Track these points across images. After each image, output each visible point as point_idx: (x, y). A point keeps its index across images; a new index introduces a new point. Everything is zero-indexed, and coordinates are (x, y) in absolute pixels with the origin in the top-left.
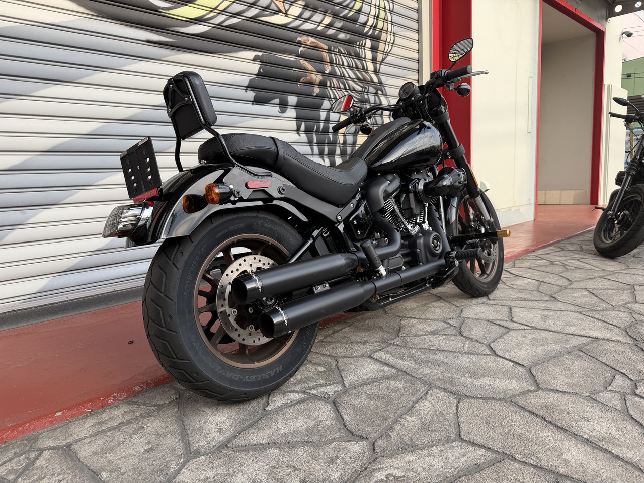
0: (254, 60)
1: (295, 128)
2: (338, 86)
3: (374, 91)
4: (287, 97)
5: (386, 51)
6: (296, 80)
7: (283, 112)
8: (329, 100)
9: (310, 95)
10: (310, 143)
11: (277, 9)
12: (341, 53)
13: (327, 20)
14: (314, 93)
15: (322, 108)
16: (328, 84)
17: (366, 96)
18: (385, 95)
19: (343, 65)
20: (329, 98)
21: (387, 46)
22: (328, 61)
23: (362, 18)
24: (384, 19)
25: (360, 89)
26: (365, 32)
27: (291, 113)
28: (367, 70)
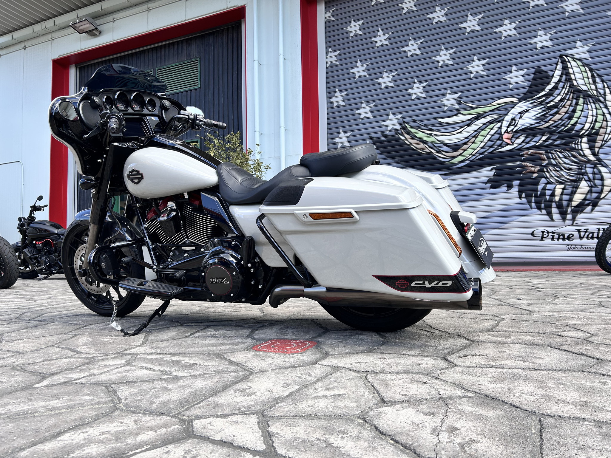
0: (492, 170)
1: (518, 196)
3: (593, 166)
5: (605, 139)
6: (520, 172)
7: (508, 190)
9: (530, 178)
10: (529, 203)
11: (506, 144)
12: (558, 151)
13: (544, 138)
16: (545, 170)
17: (583, 170)
18: (606, 166)
19: (559, 157)
20: (546, 177)
21: (606, 137)
22: (546, 158)
23: (577, 127)
24: (603, 120)
25: (578, 167)
26: (580, 134)
27: (515, 189)
28: (584, 155)
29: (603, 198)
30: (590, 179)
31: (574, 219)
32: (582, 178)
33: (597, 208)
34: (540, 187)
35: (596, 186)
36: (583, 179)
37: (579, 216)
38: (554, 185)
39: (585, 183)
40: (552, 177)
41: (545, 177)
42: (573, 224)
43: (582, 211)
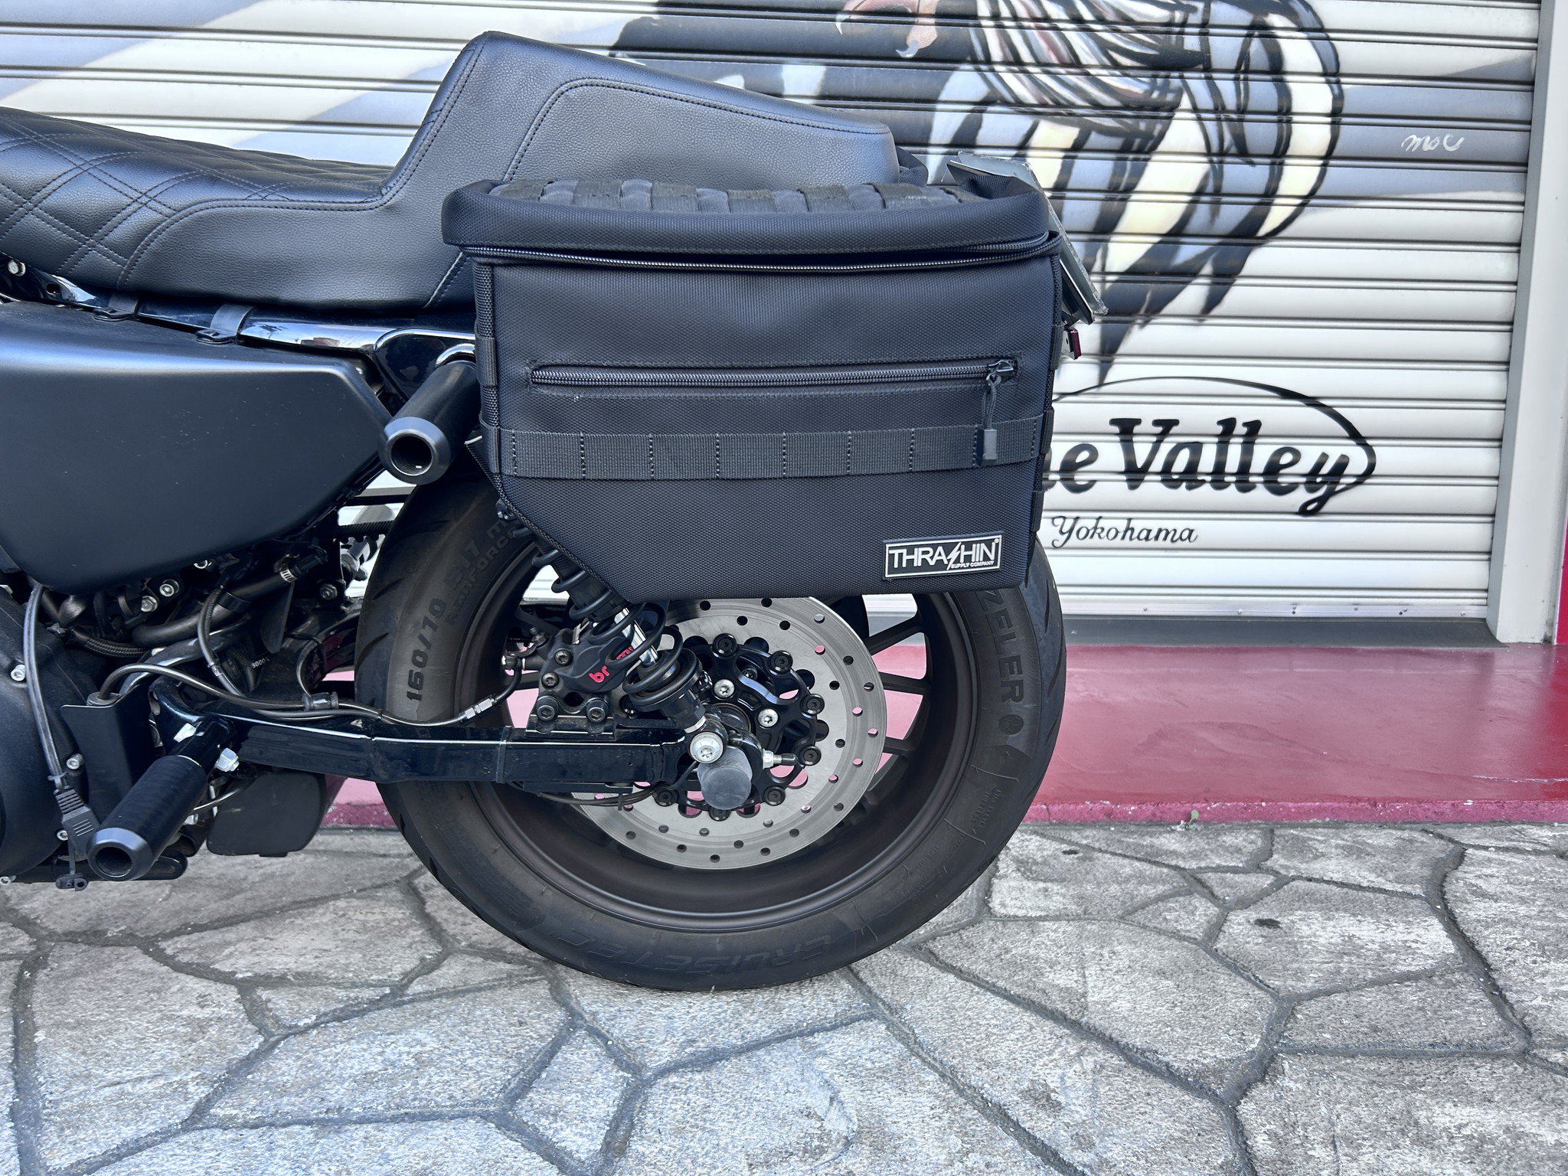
2: (1038, 14)
3: (1244, 17)
4: (781, 70)
6: (829, 7)
8: (978, 70)
9: (887, 57)
14: (905, 47)
15: (943, 97)
16: (983, 11)
17: (1192, 43)
25: (1164, 15)
29: (1274, 234)
30: (1219, 109)
31: (1108, 352)
32: (1179, 93)
33: (1237, 296)
34: (945, 124)
35: (1243, 152)
36: (1185, 102)
37: (1140, 337)
38: (1024, 123)
39: (1194, 126)
40: (1014, 61)
41: (975, 61)
42: (1101, 384)
43: (1155, 309)
